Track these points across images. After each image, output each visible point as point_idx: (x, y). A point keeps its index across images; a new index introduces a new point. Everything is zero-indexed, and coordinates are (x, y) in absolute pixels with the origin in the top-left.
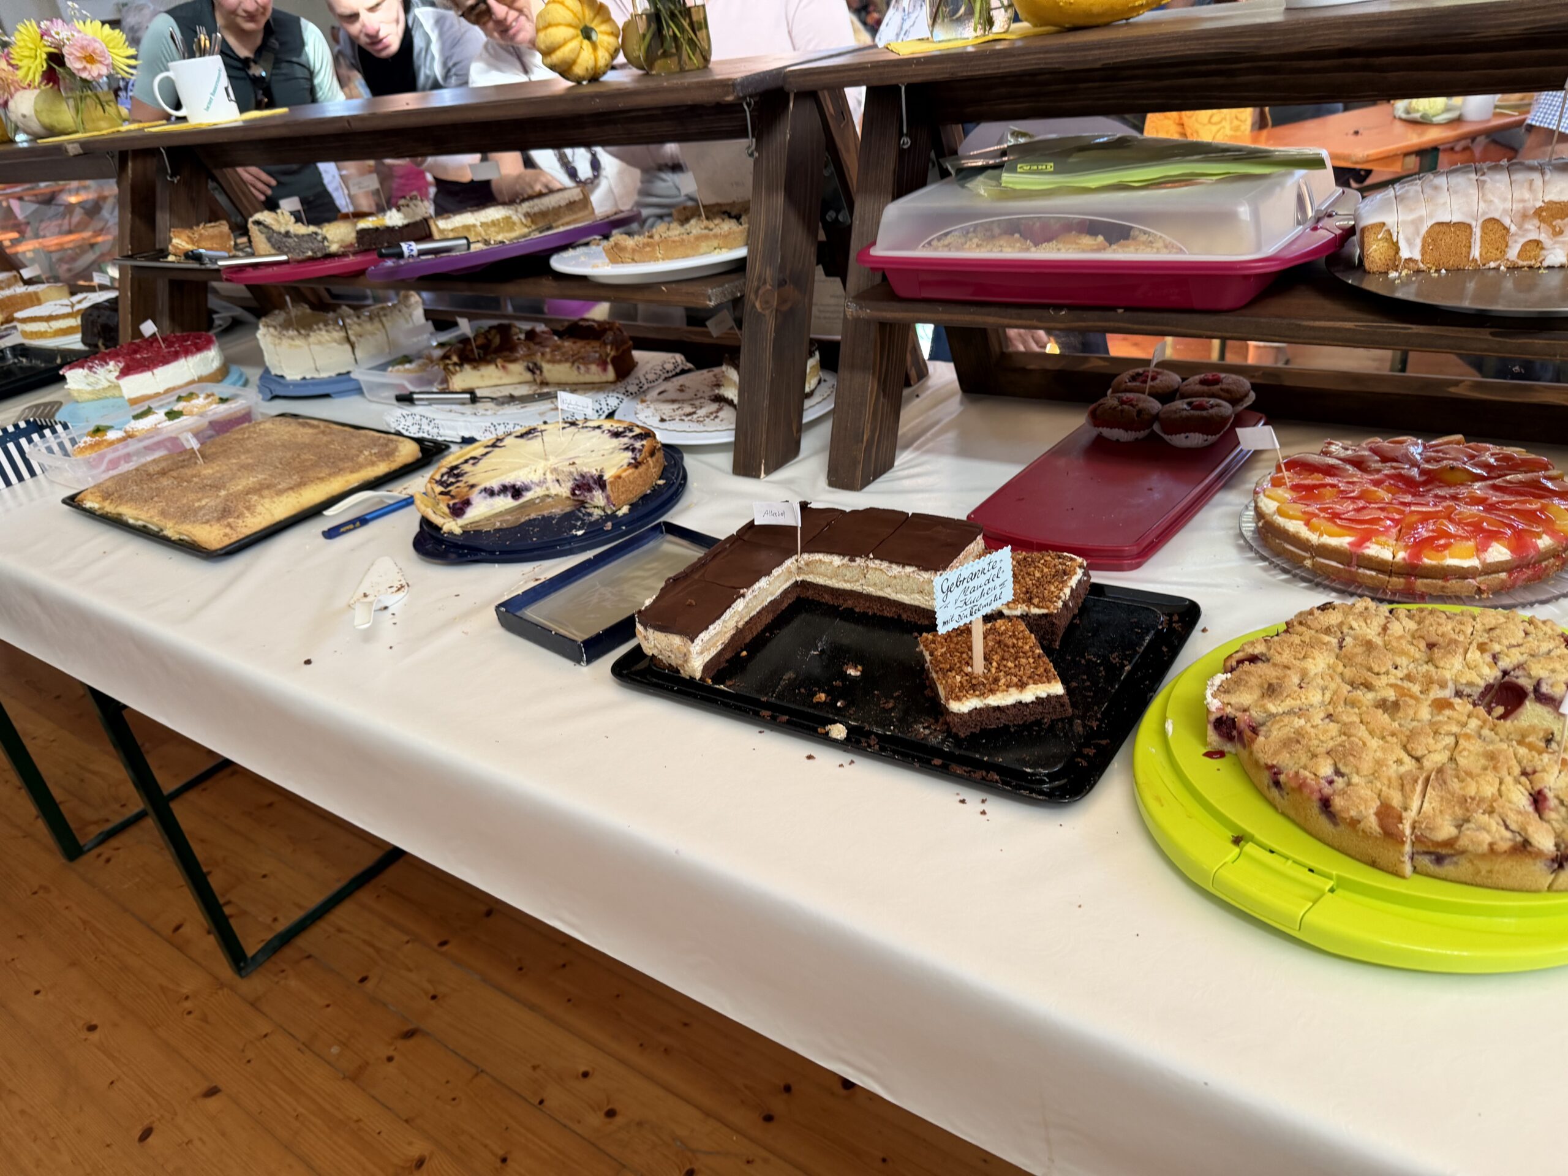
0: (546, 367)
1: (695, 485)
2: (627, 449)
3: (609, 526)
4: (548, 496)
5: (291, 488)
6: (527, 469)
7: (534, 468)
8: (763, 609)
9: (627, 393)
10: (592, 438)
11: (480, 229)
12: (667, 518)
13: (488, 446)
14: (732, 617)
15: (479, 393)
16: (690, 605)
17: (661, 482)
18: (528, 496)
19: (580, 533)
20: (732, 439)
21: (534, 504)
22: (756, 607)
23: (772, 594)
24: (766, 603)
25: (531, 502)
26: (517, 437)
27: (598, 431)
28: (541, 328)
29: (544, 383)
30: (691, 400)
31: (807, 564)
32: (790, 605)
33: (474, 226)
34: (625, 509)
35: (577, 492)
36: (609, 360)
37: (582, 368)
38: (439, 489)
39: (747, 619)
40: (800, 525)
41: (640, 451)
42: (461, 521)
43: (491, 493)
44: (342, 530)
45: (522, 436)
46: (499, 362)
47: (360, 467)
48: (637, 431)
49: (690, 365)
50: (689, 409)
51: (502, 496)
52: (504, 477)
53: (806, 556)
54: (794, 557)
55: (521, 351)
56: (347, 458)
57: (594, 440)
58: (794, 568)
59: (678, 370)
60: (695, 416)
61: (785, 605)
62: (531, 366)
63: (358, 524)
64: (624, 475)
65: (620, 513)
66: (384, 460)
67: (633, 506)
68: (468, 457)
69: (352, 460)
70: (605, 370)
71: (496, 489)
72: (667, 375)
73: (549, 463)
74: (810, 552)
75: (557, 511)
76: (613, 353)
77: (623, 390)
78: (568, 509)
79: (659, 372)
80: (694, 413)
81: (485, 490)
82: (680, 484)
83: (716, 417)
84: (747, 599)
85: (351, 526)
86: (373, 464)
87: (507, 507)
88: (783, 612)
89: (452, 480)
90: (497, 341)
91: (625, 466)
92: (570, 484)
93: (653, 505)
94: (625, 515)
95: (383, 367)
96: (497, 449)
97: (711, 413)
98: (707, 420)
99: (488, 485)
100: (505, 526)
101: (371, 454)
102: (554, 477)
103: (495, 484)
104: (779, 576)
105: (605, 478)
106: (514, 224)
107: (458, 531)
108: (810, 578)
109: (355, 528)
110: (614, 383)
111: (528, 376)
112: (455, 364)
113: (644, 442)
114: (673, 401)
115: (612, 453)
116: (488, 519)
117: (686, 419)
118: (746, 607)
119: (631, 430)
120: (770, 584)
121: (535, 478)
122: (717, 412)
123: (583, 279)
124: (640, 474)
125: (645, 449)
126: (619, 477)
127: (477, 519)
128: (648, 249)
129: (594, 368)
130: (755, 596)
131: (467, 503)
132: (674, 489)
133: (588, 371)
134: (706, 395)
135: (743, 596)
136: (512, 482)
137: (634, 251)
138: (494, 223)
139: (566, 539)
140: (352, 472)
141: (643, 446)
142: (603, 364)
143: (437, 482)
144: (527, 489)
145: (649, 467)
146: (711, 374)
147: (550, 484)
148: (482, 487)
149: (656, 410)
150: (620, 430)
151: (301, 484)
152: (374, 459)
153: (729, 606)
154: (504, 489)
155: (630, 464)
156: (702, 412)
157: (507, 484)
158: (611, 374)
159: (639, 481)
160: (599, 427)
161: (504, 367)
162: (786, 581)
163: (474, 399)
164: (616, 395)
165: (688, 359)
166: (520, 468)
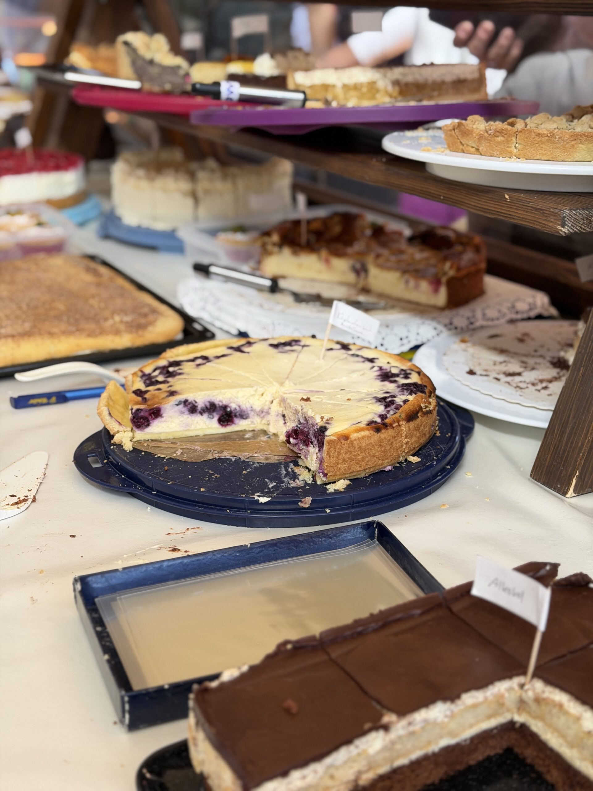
0: (373, 271)
1: (469, 476)
2: (381, 400)
3: (307, 502)
4: (265, 432)
5: (13, 336)
6: (251, 391)
7: (261, 390)
8: (426, 758)
9: (450, 326)
10: (354, 371)
11: (339, 91)
12: (384, 519)
13: (231, 348)
14: (350, 760)
15: (282, 284)
16: (288, 711)
17: (415, 459)
18: (240, 425)
19: (263, 500)
20: (545, 425)
21: (242, 438)
22: (410, 752)
23: (452, 734)
24: (435, 748)
25: (240, 434)
26: (271, 345)
27: (368, 365)
28: (393, 226)
29: (365, 290)
30: (526, 355)
31: (538, 700)
32: (489, 759)
33: (334, 86)
34: (341, 485)
35: (292, 440)
36: (444, 280)
37: (412, 283)
38: (140, 385)
39: (384, 769)
40: (542, 626)
41: (398, 407)
42: (140, 435)
43: (192, 409)
44: (32, 401)
45: (276, 346)
46: (324, 253)
47: (102, 332)
48: (414, 378)
49: (553, 311)
50: (515, 367)
51: (205, 415)
52: (215, 392)
53: (539, 685)
54: (516, 681)
55: (358, 246)
56: (95, 319)
57: (355, 376)
58: (510, 699)
59: (533, 314)
60: (517, 379)
61: (479, 756)
62: (358, 266)
63: (54, 399)
64: (354, 436)
65: (331, 488)
66: (131, 332)
67: (355, 483)
68: (198, 355)
69: (97, 322)
70: (436, 290)
71: (200, 405)
72: (514, 316)
73: (283, 389)
74: (548, 682)
75: (260, 457)
76: (452, 273)
77: (447, 321)
78: (275, 459)
79: (504, 310)
80: (519, 374)
81: (186, 402)
82: (443, 470)
83: (546, 388)
84: (393, 734)
85: (45, 400)
86: (117, 332)
87: (209, 432)
88: (469, 769)
89: (161, 378)
90: (337, 229)
91: (363, 425)
92: (291, 425)
93: (383, 489)
94: (337, 492)
95: (213, 233)
96: (238, 354)
97: (541, 381)
98: (532, 388)
99: (190, 397)
100: (185, 458)
101: (121, 322)
102: (280, 410)
103: (201, 400)
104: (475, 706)
105: (327, 433)
106: (378, 91)
107: (128, 446)
108: (536, 727)
109: (48, 404)
110: (442, 309)
111: (351, 277)
112: (274, 244)
113: (411, 398)
114: (502, 351)
115: (361, 400)
116: (174, 441)
117: (503, 378)
118: (385, 749)
119: (406, 377)
120: (452, 716)
121: (257, 403)
122: (550, 381)
123: (420, 166)
124: (381, 441)
125: (405, 408)
126: (346, 437)
127: (163, 437)
128: (500, 139)
129: (425, 285)
130: (412, 734)
131: (156, 413)
132: (428, 473)
133: (417, 287)
134: (549, 355)
135: (386, 728)
136: (225, 402)
137: (481, 137)
138: (356, 87)
139: (242, 501)
140: (89, 336)
141: (405, 401)
142: (436, 283)
143: (144, 375)
144: (243, 415)
145: (399, 434)
146: (572, 329)
147: (272, 417)
148: (182, 397)
149: (473, 356)
150: (395, 371)
151: (27, 334)
152: (122, 327)
153: (348, 741)
154: (211, 408)
155: (371, 423)
156: (529, 376)
157: (217, 402)
158: (441, 298)
159: (376, 451)
160: (371, 360)
161: (327, 261)
162: (489, 717)
163: (274, 288)
164: (434, 324)
165: (554, 302)
166: (242, 386)
